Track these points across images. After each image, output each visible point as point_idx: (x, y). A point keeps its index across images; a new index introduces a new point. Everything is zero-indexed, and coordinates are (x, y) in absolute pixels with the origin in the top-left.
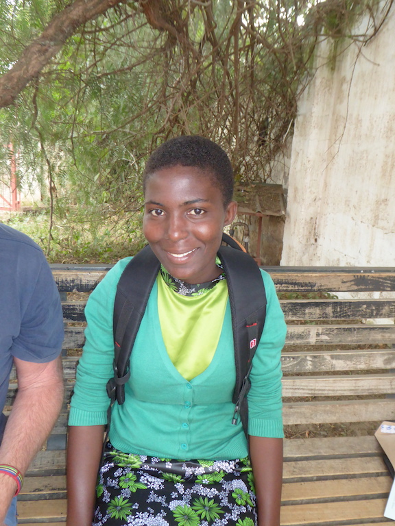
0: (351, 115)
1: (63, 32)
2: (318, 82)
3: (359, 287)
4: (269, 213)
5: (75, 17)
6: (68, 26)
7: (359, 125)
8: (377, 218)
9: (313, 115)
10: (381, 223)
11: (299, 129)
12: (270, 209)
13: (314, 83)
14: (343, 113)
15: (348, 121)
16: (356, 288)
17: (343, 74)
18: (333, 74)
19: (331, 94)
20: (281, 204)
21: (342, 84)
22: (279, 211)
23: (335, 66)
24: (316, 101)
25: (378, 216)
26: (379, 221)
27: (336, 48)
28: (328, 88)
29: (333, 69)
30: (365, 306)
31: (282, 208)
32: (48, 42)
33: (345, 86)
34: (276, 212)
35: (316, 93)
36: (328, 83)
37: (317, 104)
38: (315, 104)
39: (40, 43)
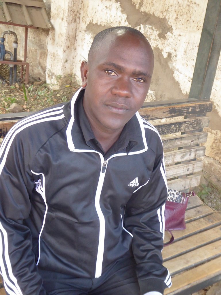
3: (172, 115)
16: (170, 115)
30: (173, 126)
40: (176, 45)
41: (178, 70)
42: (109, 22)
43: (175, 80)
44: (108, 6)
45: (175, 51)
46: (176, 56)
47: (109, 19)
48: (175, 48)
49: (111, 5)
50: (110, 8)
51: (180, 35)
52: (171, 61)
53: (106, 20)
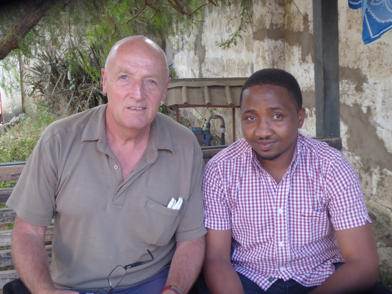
40: (374, 95)
41: (379, 125)
42: (309, 86)
43: (379, 138)
44: (307, 69)
45: (374, 102)
46: (375, 109)
47: (309, 83)
48: (372, 100)
49: (309, 67)
50: (308, 71)
51: (375, 84)
52: (372, 116)
53: (306, 84)
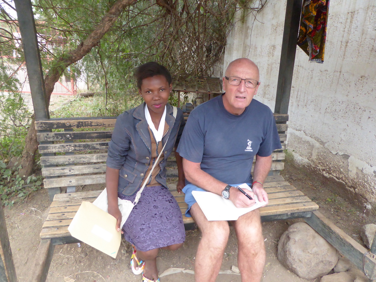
0: (252, 45)
1: (119, 10)
2: (236, 28)
4: (214, 92)
5: (125, 4)
6: (121, 8)
7: (256, 50)
8: (265, 93)
9: (234, 44)
10: (267, 96)
11: (228, 51)
12: (214, 90)
13: (235, 29)
14: (248, 44)
15: (251, 48)
17: (248, 25)
18: (243, 25)
19: (242, 34)
20: (219, 87)
21: (247, 30)
22: (219, 91)
23: (244, 21)
24: (235, 38)
25: (265, 92)
26: (266, 95)
27: (244, 12)
28: (241, 31)
29: (243, 22)
31: (220, 89)
32: (112, 15)
33: (249, 31)
34: (217, 92)
35: (235, 34)
36: (241, 29)
37: (236, 39)
38: (235, 39)
39: (109, 16)
